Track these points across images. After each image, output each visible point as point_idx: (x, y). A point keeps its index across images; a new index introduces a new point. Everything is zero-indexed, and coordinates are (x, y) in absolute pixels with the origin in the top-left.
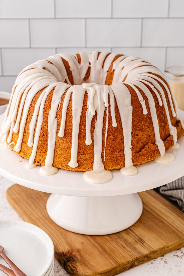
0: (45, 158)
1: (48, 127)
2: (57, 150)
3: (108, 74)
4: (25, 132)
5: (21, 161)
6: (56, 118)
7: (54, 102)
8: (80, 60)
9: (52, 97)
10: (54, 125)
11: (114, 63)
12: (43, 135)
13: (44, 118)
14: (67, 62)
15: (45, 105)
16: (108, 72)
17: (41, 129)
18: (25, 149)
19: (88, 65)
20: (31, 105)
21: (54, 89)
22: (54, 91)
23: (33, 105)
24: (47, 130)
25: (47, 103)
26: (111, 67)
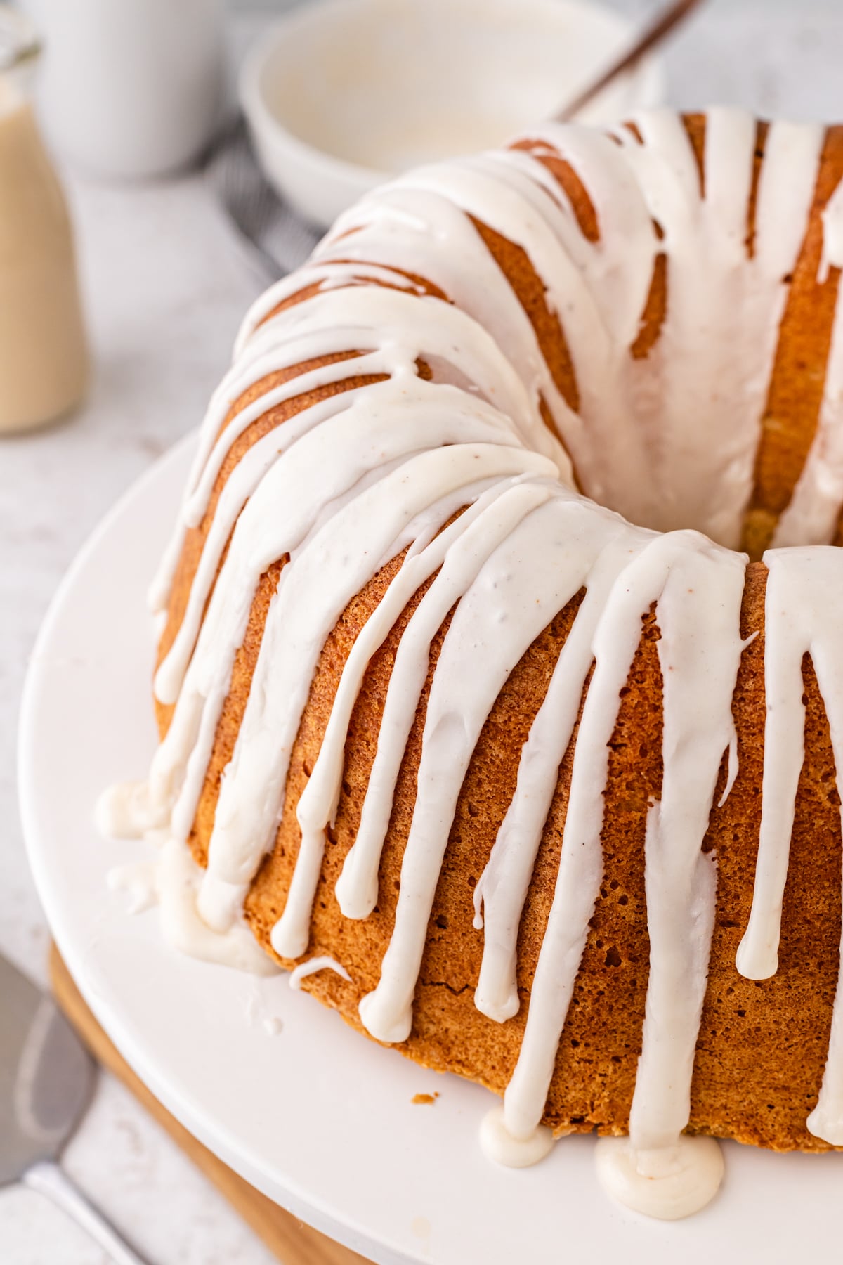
0: (629, 1090)
1: (642, 908)
2: (720, 1044)
3: (791, 298)
4: (437, 921)
5: (427, 1099)
6: (706, 848)
7: (681, 747)
8: (592, 211)
9: (657, 708)
10: (695, 890)
11: (829, 217)
12: (612, 959)
13: (608, 857)
14: (518, 250)
15: (613, 770)
16: (788, 279)
17: (593, 923)
18: (454, 1028)
19: (648, 248)
20: (478, 752)
21: (650, 632)
22: (666, 650)
23: (496, 751)
24: (641, 928)
25: (630, 754)
26: (812, 247)
